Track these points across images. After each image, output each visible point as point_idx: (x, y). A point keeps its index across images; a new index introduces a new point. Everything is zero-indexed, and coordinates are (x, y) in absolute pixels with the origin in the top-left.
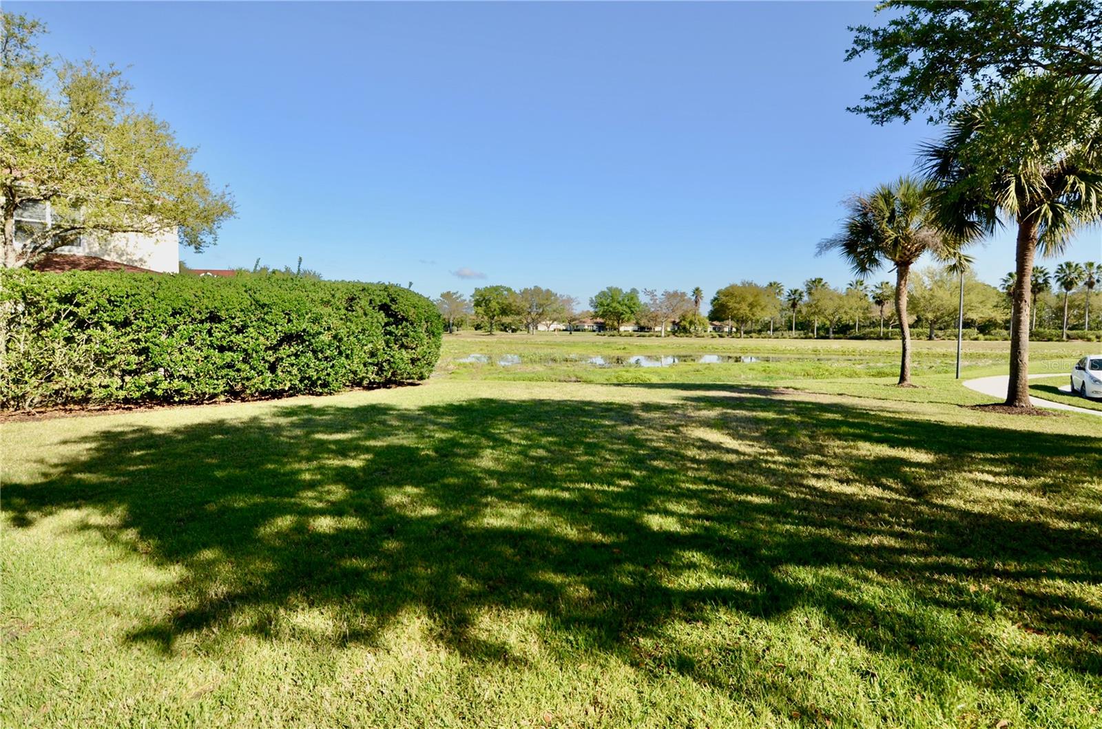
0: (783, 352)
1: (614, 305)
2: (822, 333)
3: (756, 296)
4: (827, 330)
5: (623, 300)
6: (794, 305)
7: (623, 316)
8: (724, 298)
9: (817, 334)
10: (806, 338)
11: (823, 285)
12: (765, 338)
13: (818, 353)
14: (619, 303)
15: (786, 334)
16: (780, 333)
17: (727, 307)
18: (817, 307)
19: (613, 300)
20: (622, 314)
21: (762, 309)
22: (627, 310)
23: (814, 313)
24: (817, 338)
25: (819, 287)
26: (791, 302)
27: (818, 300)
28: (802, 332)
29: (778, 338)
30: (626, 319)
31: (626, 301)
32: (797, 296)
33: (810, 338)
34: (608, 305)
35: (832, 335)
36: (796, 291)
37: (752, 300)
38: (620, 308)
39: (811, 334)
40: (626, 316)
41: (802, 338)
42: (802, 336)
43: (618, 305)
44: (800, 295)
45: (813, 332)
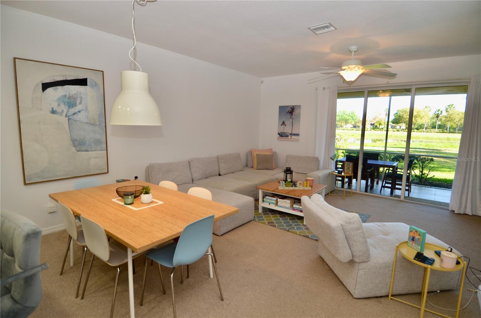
0: (432, 139)
1: (344, 116)
2: (452, 130)
3: (418, 112)
4: (455, 129)
5: (349, 114)
6: (438, 117)
7: (348, 121)
8: (401, 113)
9: (449, 131)
10: (443, 133)
11: (454, 107)
12: (421, 132)
13: (449, 139)
14: (347, 115)
15: (433, 130)
16: (429, 130)
17: (402, 117)
18: (450, 118)
19: (344, 114)
20: (348, 120)
21: (421, 118)
22: (351, 118)
23: (448, 121)
24: (449, 133)
25: (452, 108)
26: (436, 116)
27: (451, 115)
28: (441, 129)
29: (428, 132)
30: (350, 122)
31: (350, 115)
32: (440, 112)
33: (445, 133)
34: (341, 116)
35: (457, 131)
36: (439, 110)
37: (416, 114)
38: (347, 117)
39: (446, 131)
40: (350, 121)
41: (441, 133)
42: (441, 131)
43: (347, 116)
44: (441, 112)
45: (447, 129)
